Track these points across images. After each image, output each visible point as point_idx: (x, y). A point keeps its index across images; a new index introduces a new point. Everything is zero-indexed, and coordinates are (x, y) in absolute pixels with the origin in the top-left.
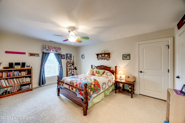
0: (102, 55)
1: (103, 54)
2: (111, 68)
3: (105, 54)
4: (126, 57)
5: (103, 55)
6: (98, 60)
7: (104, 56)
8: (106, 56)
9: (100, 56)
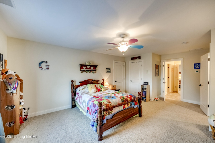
0: (86, 67)
1: (88, 65)
2: (99, 81)
3: (91, 66)
4: (108, 70)
5: (88, 67)
6: (81, 72)
7: (90, 68)
8: (92, 68)
9: (84, 68)
